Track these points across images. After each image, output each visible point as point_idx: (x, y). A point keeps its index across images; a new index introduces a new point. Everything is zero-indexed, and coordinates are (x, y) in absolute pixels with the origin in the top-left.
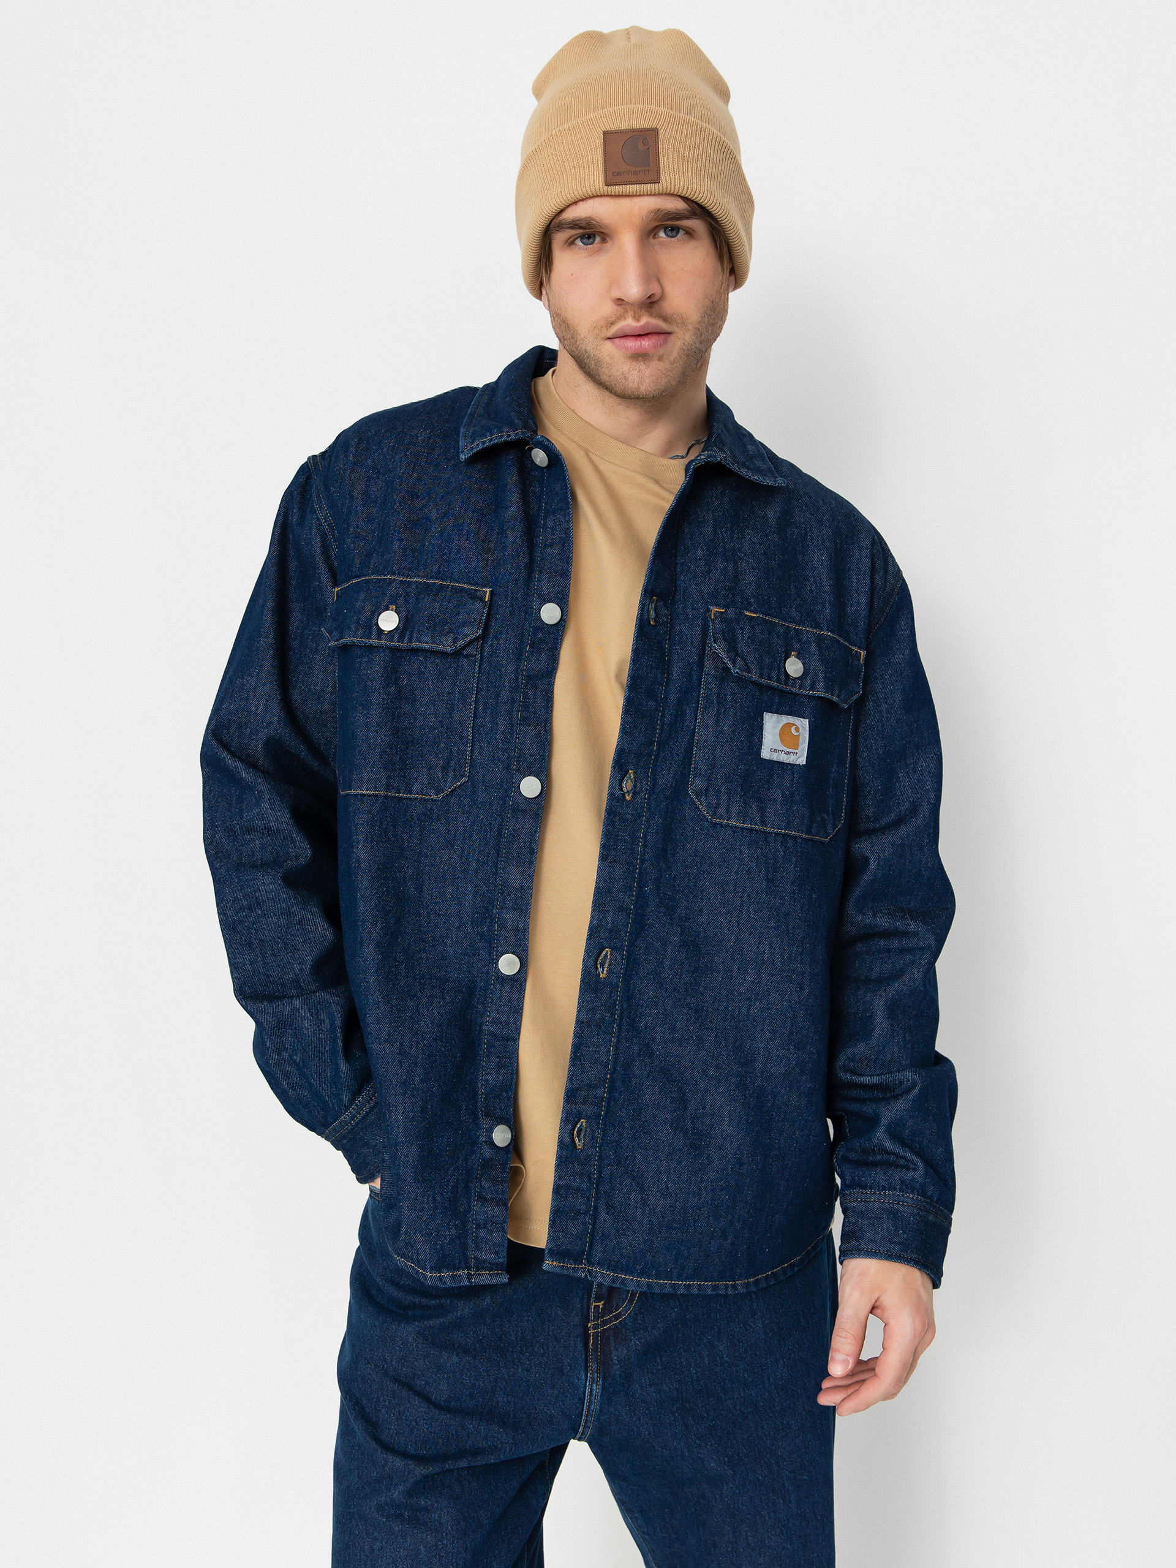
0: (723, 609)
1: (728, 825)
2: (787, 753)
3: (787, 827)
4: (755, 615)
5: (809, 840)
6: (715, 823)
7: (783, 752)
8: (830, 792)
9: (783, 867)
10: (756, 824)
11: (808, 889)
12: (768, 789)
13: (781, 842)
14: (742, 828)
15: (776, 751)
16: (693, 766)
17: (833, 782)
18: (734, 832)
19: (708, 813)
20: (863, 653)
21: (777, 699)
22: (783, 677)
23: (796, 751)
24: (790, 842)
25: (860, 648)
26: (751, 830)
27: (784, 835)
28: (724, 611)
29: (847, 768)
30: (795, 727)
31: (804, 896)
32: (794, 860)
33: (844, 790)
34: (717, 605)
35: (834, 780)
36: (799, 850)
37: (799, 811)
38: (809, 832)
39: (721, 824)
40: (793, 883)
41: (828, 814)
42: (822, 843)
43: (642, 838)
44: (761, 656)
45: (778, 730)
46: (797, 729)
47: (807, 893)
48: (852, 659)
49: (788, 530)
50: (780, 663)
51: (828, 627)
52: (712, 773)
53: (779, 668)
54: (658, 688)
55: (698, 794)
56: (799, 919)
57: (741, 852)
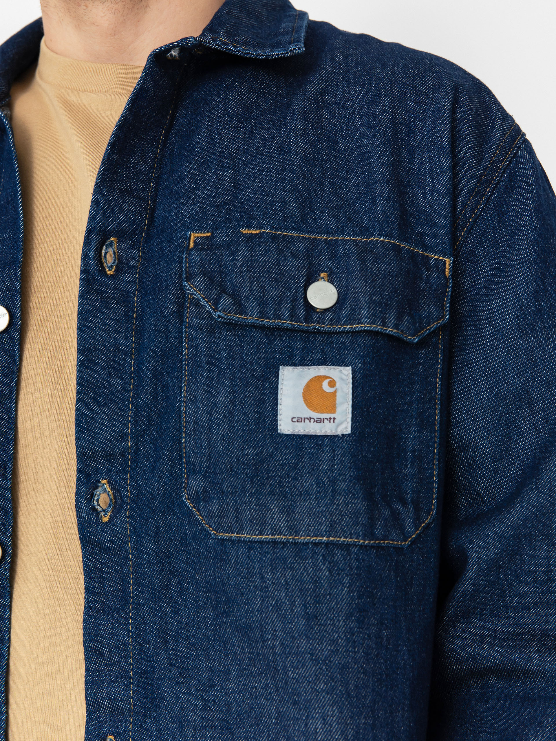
0: (208, 232)
1: (239, 541)
2: (319, 421)
3: (331, 530)
4: (258, 232)
5: (372, 547)
6: (223, 540)
7: (312, 420)
8: (408, 470)
9: (330, 594)
10: (281, 533)
11: (373, 625)
12: (296, 479)
13: (323, 555)
14: (261, 542)
15: (300, 420)
16: (184, 460)
17: (413, 454)
18: (250, 549)
19: (210, 526)
20: (448, 261)
21: (299, 345)
22: (302, 313)
23: (332, 416)
24: (339, 554)
25: (444, 254)
26: (275, 543)
27: (327, 544)
28: (209, 234)
29: (435, 431)
30: (328, 380)
31: (369, 636)
32: (346, 580)
33: (433, 464)
34: (201, 229)
35: (414, 452)
36: (355, 564)
37: (347, 505)
38: (372, 536)
39: (230, 540)
40: (349, 616)
41: (404, 503)
42: (399, 550)
43: (132, 573)
44: (262, 287)
45: (300, 390)
46: (332, 384)
47: (374, 629)
48: (428, 270)
49: (325, 112)
50: (296, 292)
51: (380, 230)
52: (209, 467)
53: (295, 299)
54: (125, 359)
55: (196, 499)
56: (363, 673)
57: (262, 577)
